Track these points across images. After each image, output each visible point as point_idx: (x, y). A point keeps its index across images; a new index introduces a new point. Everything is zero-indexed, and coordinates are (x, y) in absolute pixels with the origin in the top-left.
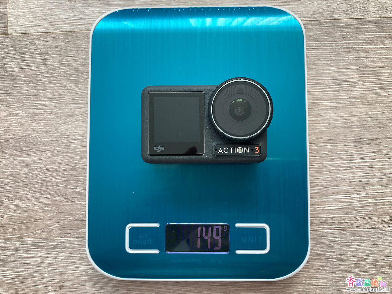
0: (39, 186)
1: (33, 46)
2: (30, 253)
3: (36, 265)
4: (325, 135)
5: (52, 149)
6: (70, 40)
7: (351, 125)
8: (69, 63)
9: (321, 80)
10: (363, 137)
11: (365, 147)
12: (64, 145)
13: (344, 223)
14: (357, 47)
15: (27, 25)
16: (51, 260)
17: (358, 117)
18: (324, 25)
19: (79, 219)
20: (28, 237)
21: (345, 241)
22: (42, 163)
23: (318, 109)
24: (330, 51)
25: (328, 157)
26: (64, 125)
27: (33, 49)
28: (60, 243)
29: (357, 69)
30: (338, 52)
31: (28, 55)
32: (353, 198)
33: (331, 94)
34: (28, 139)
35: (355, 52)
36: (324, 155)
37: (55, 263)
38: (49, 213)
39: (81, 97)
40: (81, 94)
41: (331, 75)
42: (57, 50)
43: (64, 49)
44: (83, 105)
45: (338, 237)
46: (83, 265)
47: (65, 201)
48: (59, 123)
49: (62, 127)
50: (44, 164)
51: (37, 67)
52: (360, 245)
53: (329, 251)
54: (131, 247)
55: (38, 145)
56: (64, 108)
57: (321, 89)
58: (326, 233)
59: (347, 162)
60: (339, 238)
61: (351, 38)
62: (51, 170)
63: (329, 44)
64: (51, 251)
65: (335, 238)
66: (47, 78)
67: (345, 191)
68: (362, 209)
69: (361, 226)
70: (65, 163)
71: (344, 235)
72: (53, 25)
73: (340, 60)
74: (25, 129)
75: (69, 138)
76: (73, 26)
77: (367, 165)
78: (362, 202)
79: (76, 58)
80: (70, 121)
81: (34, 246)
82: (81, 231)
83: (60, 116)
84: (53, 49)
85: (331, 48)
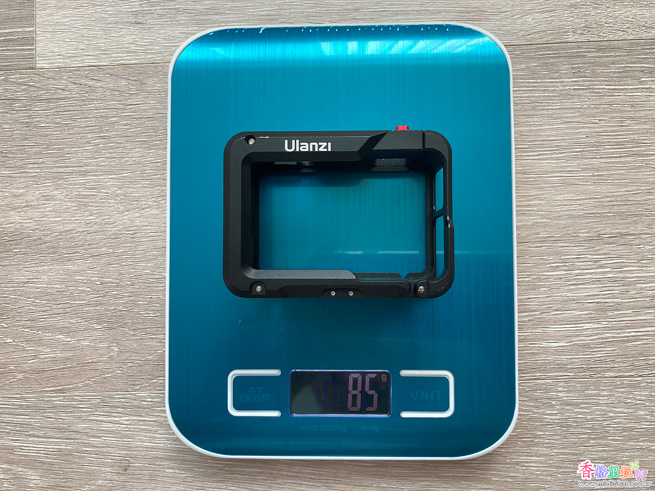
0: (89, 310)
1: (77, 87)
2: (76, 415)
3: (87, 434)
4: (544, 229)
5: (108, 251)
6: (136, 78)
7: (584, 212)
8: (134, 115)
9: (537, 140)
10: (603, 232)
11: (607, 248)
12: (129, 245)
13: (572, 368)
14: (595, 87)
15: (67, 53)
16: (111, 426)
17: (597, 200)
18: (542, 53)
19: (154, 362)
20: (74, 389)
21: (573, 397)
22: (94, 274)
23: (532, 188)
24: (553, 94)
25: (547, 264)
26: (128, 215)
27: (77, 93)
28: (123, 400)
29: (595, 123)
30: (564, 95)
31: (69, 103)
32: (587, 329)
33: (553, 163)
34: (71, 236)
35: (592, 96)
36: (541, 261)
37: (116, 430)
38: (106, 353)
39: (155, 170)
40: (155, 164)
41: (554, 133)
42: (116, 93)
43: (127, 92)
44: (158, 182)
45: (563, 391)
46: (160, 434)
47: (131, 335)
48: (120, 210)
49: (125, 217)
50: (96, 275)
51: (83, 122)
52: (598, 404)
53: (548, 412)
54: (237, 407)
55: (87, 245)
56: (126, 187)
57: (538, 155)
58: (544, 384)
59: (577, 272)
60: (563, 393)
61: (586, 73)
62: (108, 284)
63: (550, 82)
64: (109, 412)
65: (558, 392)
66: (100, 139)
67: (573, 318)
68: (602, 347)
69: (599, 373)
70: (129, 274)
71: (571, 388)
72: (109, 54)
73: (568, 109)
74: (67, 220)
75: (136, 235)
76: (141, 55)
77: (609, 277)
78: (601, 336)
79: (145, 106)
80: (137, 208)
81: (83, 404)
82: (157, 382)
83: (122, 199)
84: (109, 92)
85: (553, 90)
